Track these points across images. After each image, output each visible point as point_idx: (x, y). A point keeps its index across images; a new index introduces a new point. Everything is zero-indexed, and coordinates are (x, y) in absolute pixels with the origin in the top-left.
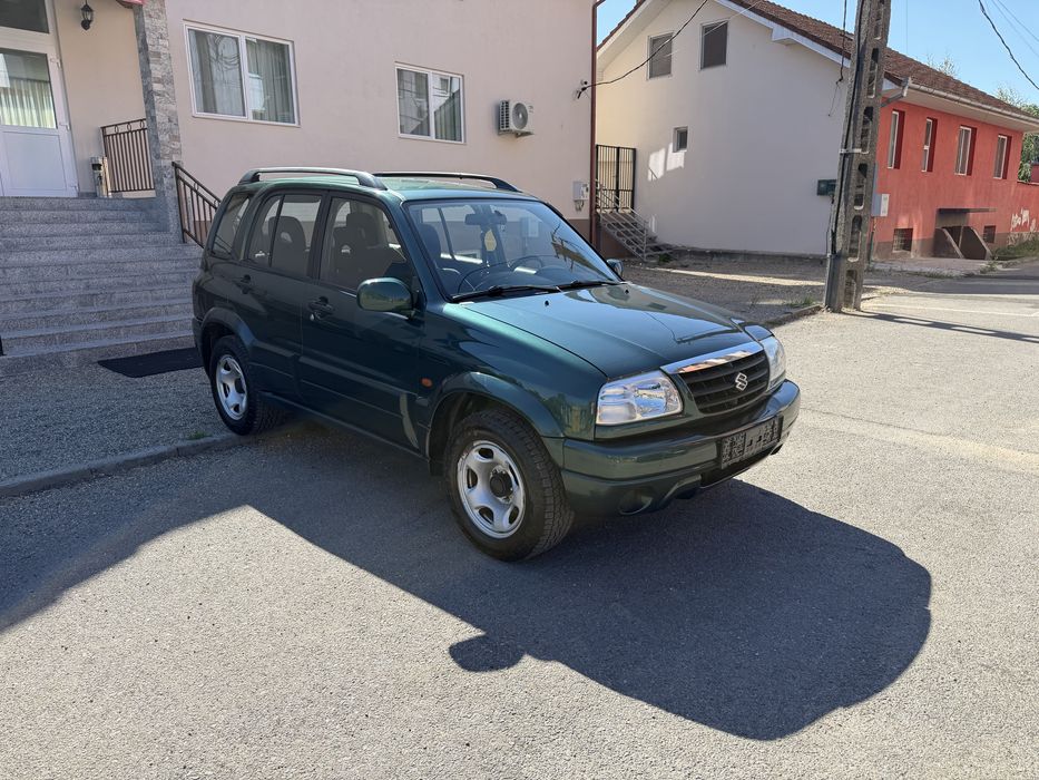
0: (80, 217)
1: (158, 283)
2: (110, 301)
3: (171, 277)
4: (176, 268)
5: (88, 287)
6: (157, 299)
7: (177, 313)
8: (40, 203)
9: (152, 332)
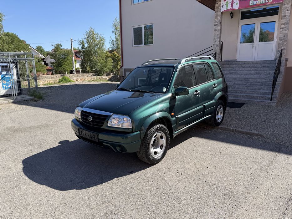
0: (256, 66)
1: (253, 85)
2: (235, 88)
3: (258, 83)
4: (265, 81)
5: (234, 84)
6: (248, 89)
7: (247, 93)
8: (250, 62)
9: (234, 97)
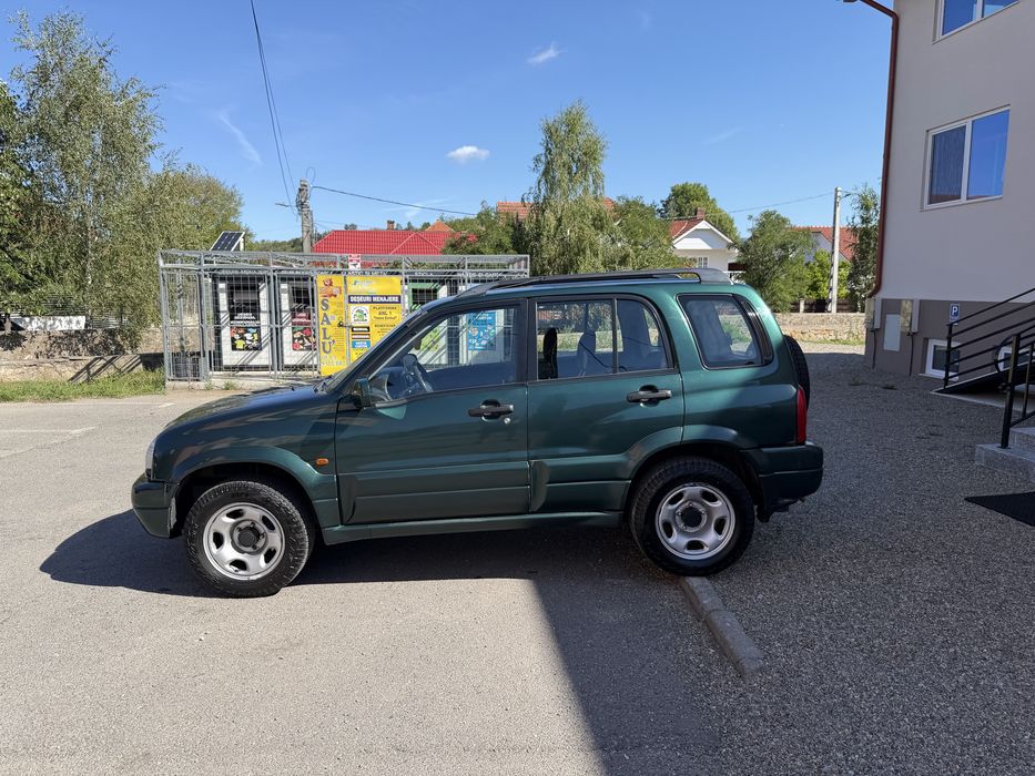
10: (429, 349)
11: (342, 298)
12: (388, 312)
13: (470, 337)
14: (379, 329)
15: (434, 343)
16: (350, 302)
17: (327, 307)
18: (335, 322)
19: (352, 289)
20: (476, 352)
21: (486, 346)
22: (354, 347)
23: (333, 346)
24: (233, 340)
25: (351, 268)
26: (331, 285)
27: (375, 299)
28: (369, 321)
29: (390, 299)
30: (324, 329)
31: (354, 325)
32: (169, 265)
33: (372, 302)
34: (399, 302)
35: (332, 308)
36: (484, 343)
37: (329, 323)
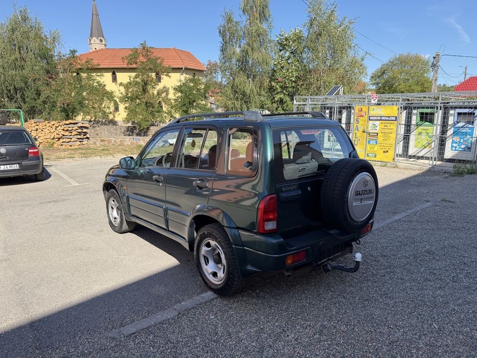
10: (425, 147)
11: (366, 118)
12: (389, 125)
13: (453, 142)
14: (382, 134)
15: (429, 144)
16: (370, 120)
17: (358, 122)
18: (361, 130)
19: (372, 113)
20: (456, 152)
21: (464, 148)
22: (369, 143)
23: (359, 142)
24: (329, 136)
25: (373, 102)
26: (361, 111)
27: (382, 118)
28: (378, 130)
29: (391, 118)
30: (356, 133)
31: (370, 132)
32: (298, 103)
33: (381, 120)
34: (396, 120)
35: (361, 122)
36: (463, 146)
37: (358, 130)
